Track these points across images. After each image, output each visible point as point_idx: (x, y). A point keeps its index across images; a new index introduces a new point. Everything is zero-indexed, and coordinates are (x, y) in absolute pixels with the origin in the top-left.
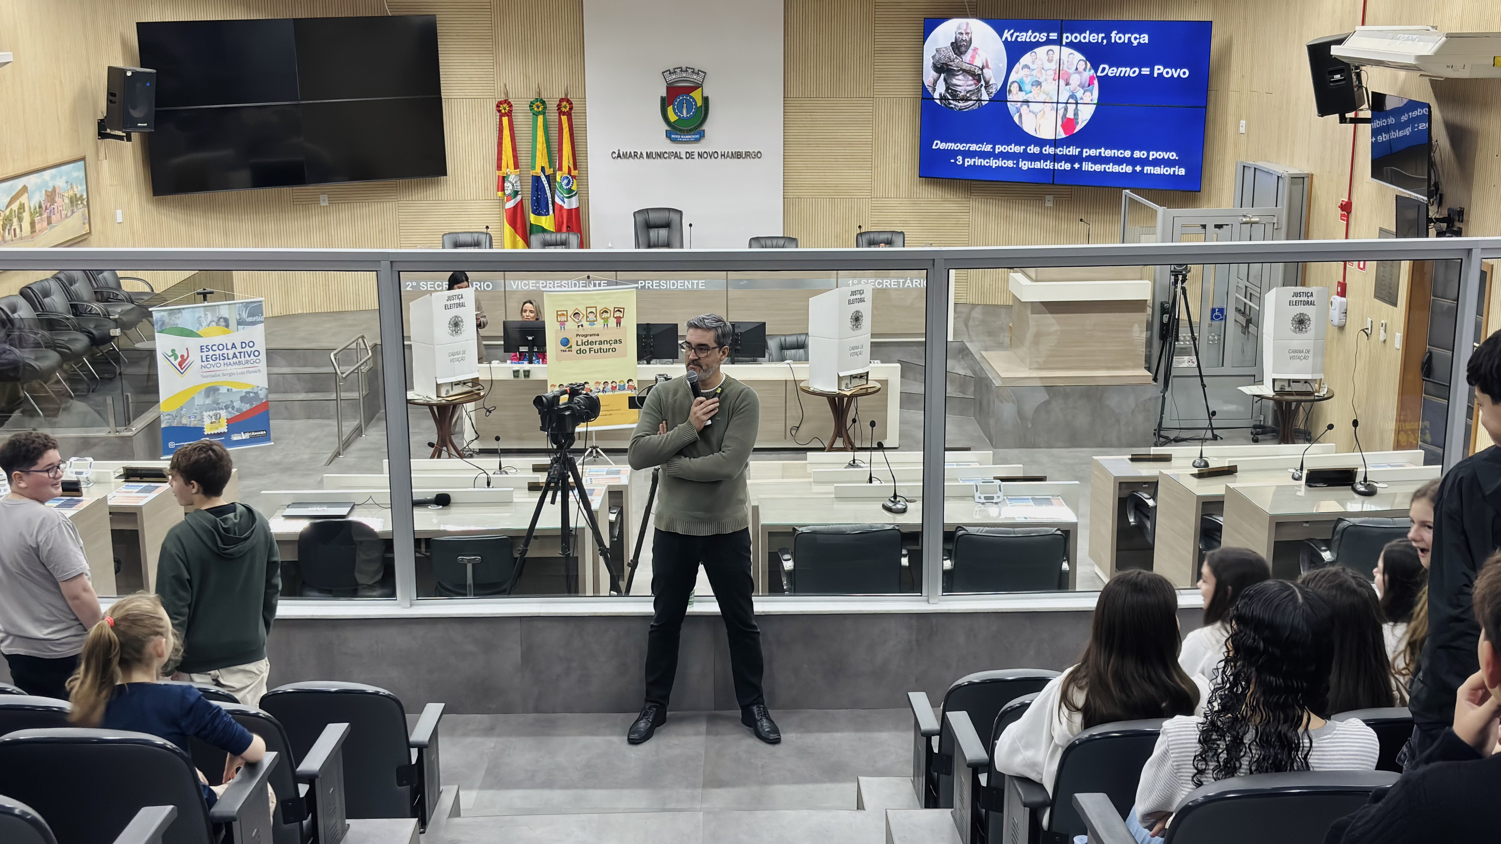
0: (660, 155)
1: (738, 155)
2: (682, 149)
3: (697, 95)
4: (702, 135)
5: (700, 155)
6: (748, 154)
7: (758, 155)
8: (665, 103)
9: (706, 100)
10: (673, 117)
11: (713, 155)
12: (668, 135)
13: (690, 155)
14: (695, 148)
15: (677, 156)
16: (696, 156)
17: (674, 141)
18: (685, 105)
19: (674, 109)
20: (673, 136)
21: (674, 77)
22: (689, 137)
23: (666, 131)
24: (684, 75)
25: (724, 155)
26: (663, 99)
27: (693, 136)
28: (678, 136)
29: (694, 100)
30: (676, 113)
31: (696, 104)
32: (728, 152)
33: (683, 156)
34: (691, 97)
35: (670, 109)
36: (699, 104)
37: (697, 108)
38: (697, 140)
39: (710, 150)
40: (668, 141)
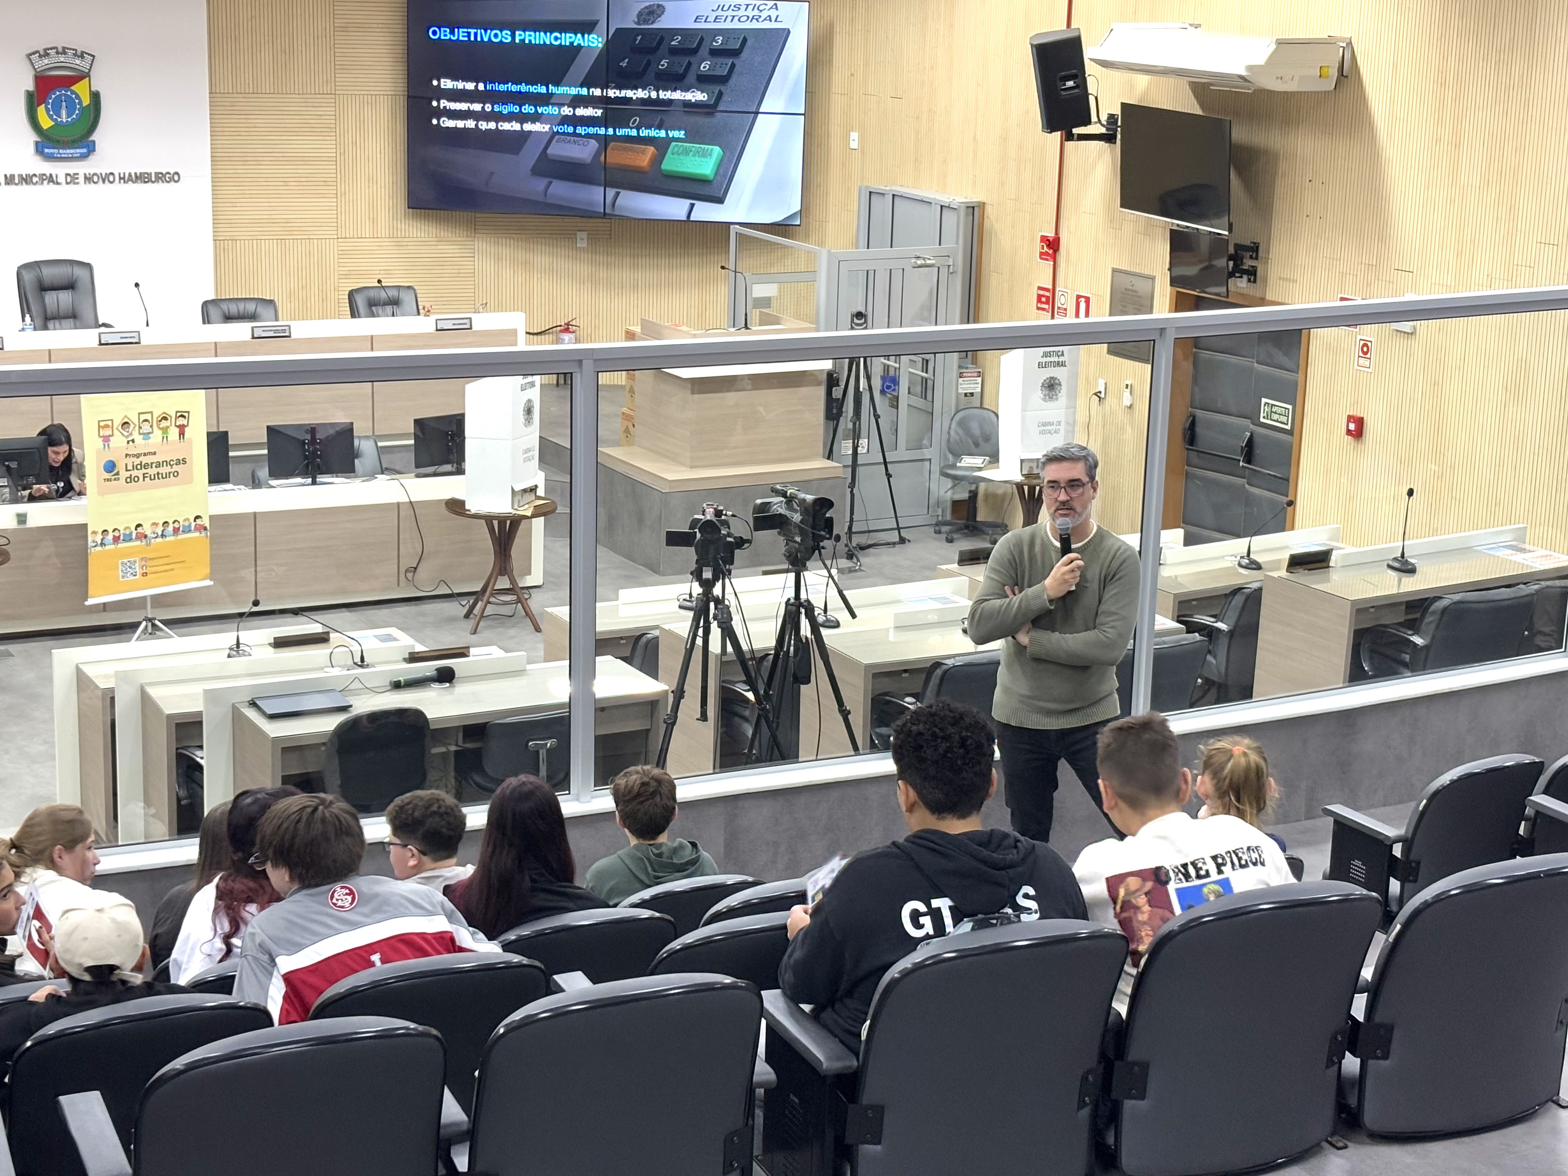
0: (27, 180)
1: (142, 178)
2: (59, 170)
3: (81, 89)
4: (91, 148)
5: (88, 179)
6: (161, 177)
7: (173, 178)
8: (34, 100)
9: (96, 97)
10: (46, 123)
11: (106, 178)
12: (39, 150)
13: (72, 179)
14: (81, 168)
15: (51, 179)
16: (81, 179)
17: (50, 158)
18: (64, 104)
19: (47, 110)
20: (46, 150)
21: (46, 61)
22: (72, 151)
23: (37, 143)
24: (62, 59)
25: (124, 178)
26: (30, 95)
27: (78, 151)
28: (56, 151)
29: (78, 97)
30: (51, 117)
31: (80, 103)
32: (130, 175)
33: (61, 179)
34: (73, 92)
35: (41, 110)
36: (86, 101)
37: (82, 109)
38: (83, 157)
39: (104, 171)
40: (38, 158)
